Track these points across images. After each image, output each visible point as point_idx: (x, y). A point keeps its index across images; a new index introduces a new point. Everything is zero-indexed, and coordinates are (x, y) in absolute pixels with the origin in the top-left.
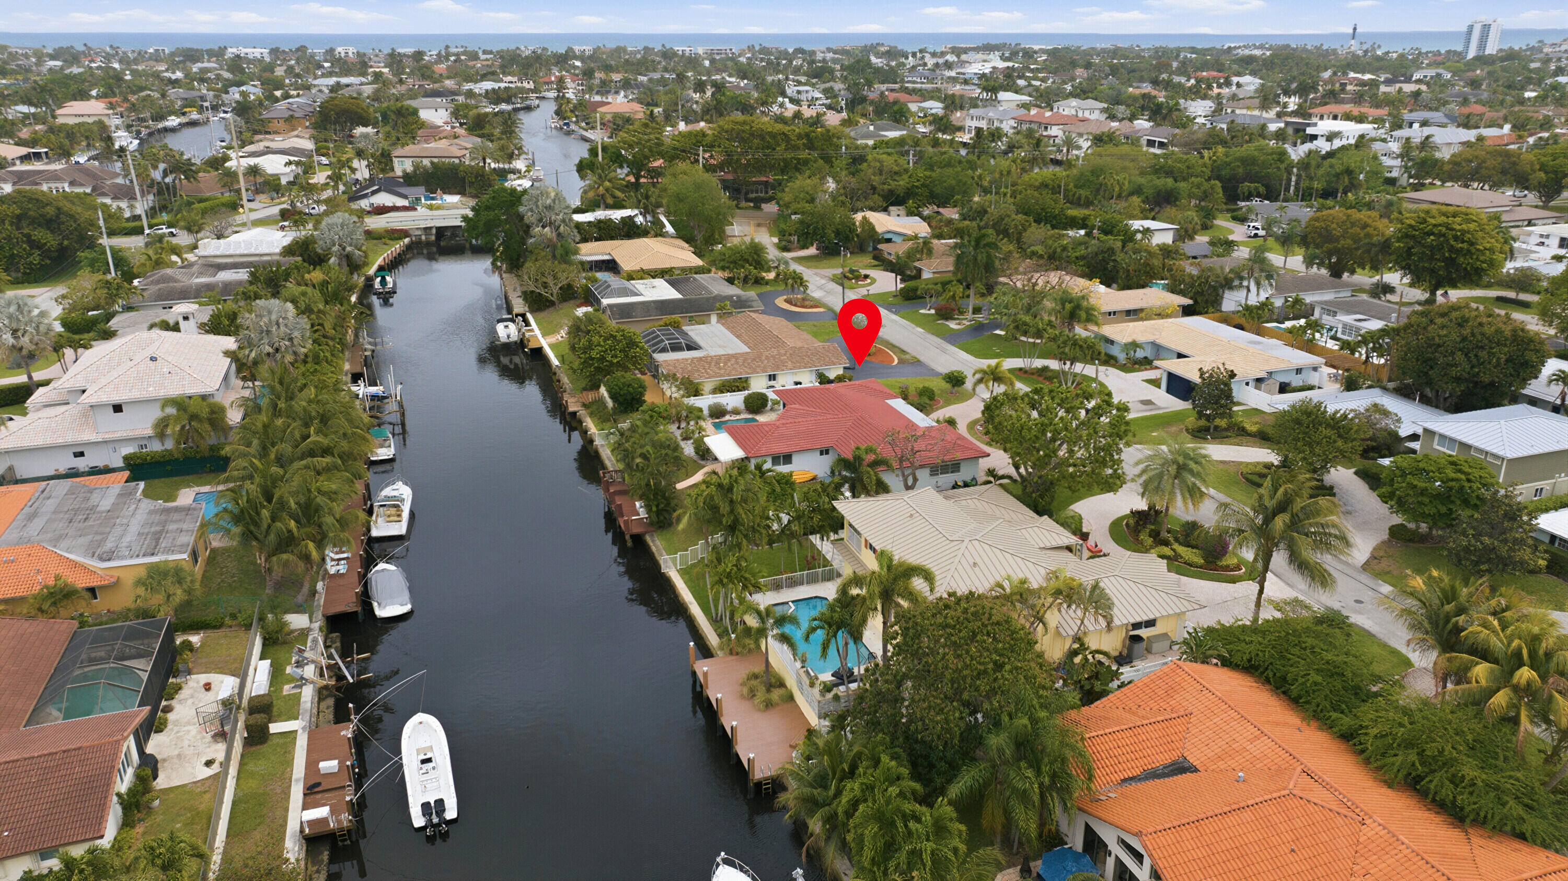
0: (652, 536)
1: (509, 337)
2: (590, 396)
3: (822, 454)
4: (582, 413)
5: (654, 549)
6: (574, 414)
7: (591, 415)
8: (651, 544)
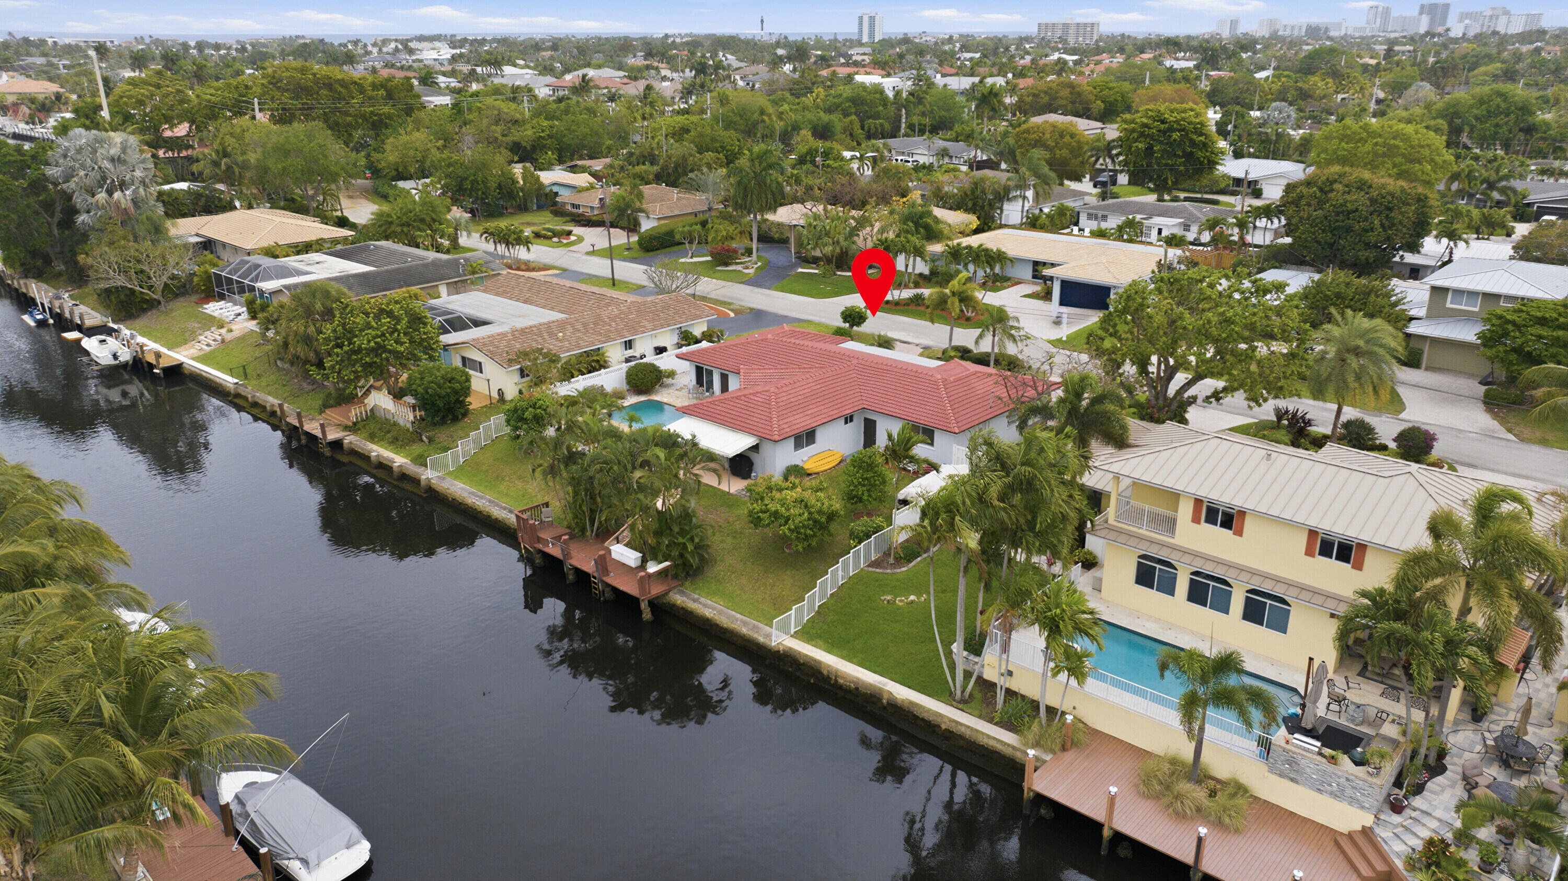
0: (682, 593)
1: (115, 356)
2: (354, 413)
3: (846, 423)
4: (350, 439)
5: (708, 613)
6: (337, 445)
7: (372, 438)
8: (691, 605)
